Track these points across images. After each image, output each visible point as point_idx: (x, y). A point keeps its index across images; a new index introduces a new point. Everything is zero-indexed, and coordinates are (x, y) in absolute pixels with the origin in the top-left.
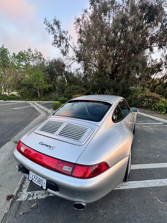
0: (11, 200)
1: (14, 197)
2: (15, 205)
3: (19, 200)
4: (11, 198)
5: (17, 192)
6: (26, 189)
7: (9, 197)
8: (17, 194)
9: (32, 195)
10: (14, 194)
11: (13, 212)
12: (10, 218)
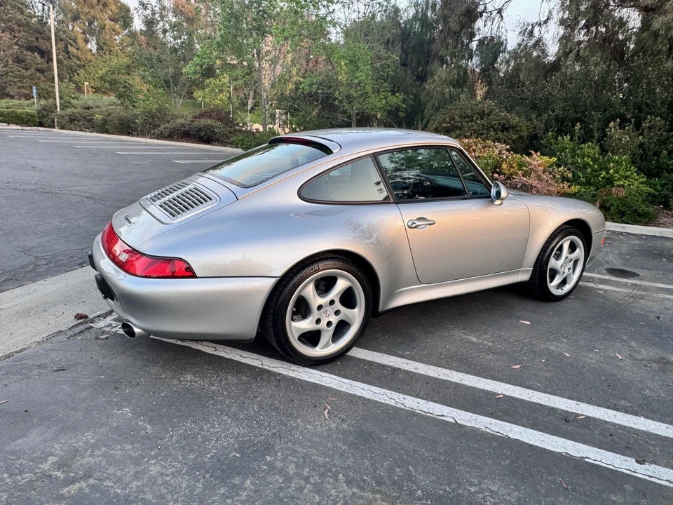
0: (80, 321)
1: (88, 320)
2: (81, 328)
3: (91, 325)
4: (81, 319)
5: (98, 316)
6: (113, 317)
7: (79, 317)
8: (95, 317)
9: (114, 325)
10: (91, 317)
11: (71, 333)
12: (63, 338)
